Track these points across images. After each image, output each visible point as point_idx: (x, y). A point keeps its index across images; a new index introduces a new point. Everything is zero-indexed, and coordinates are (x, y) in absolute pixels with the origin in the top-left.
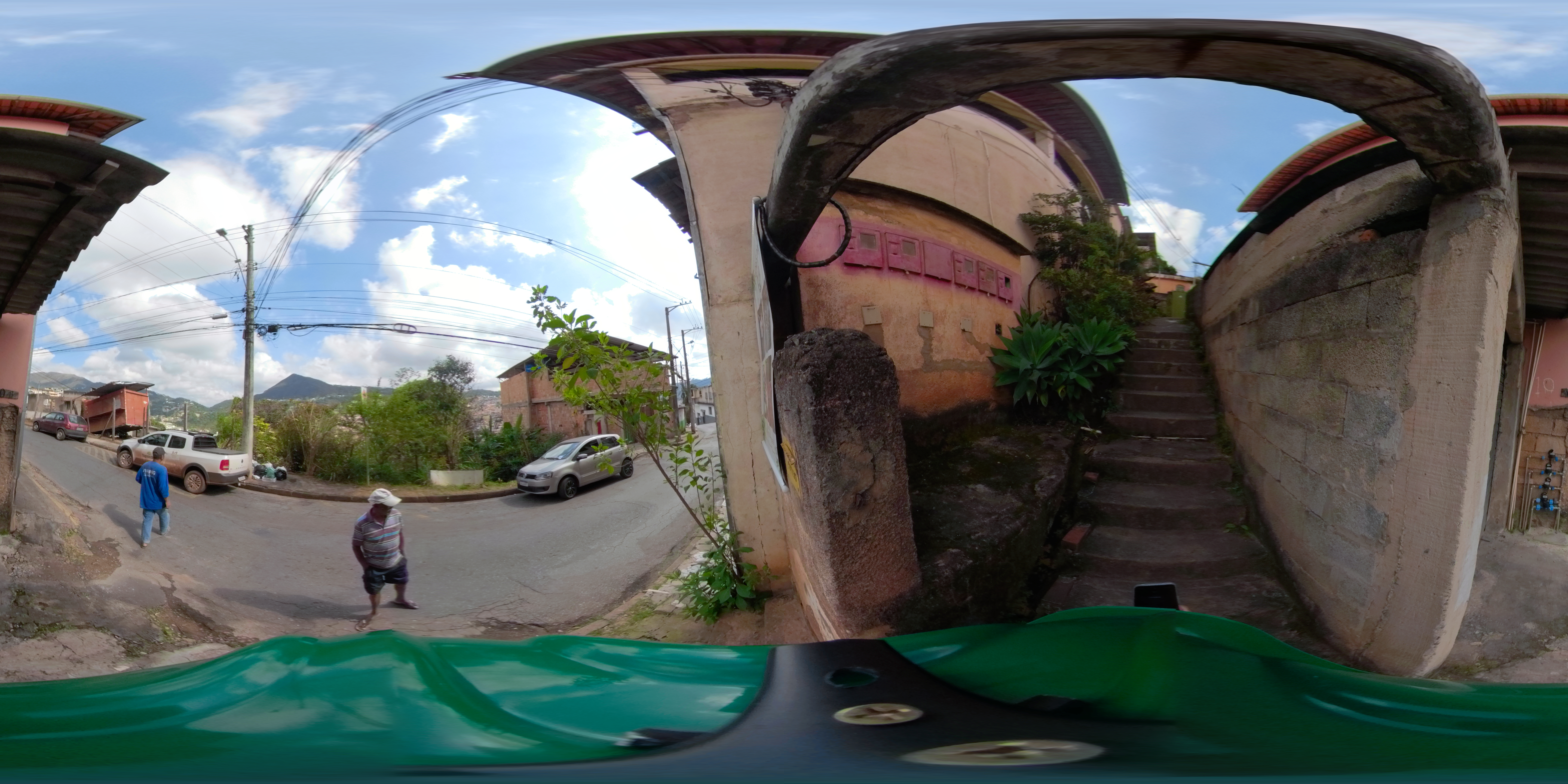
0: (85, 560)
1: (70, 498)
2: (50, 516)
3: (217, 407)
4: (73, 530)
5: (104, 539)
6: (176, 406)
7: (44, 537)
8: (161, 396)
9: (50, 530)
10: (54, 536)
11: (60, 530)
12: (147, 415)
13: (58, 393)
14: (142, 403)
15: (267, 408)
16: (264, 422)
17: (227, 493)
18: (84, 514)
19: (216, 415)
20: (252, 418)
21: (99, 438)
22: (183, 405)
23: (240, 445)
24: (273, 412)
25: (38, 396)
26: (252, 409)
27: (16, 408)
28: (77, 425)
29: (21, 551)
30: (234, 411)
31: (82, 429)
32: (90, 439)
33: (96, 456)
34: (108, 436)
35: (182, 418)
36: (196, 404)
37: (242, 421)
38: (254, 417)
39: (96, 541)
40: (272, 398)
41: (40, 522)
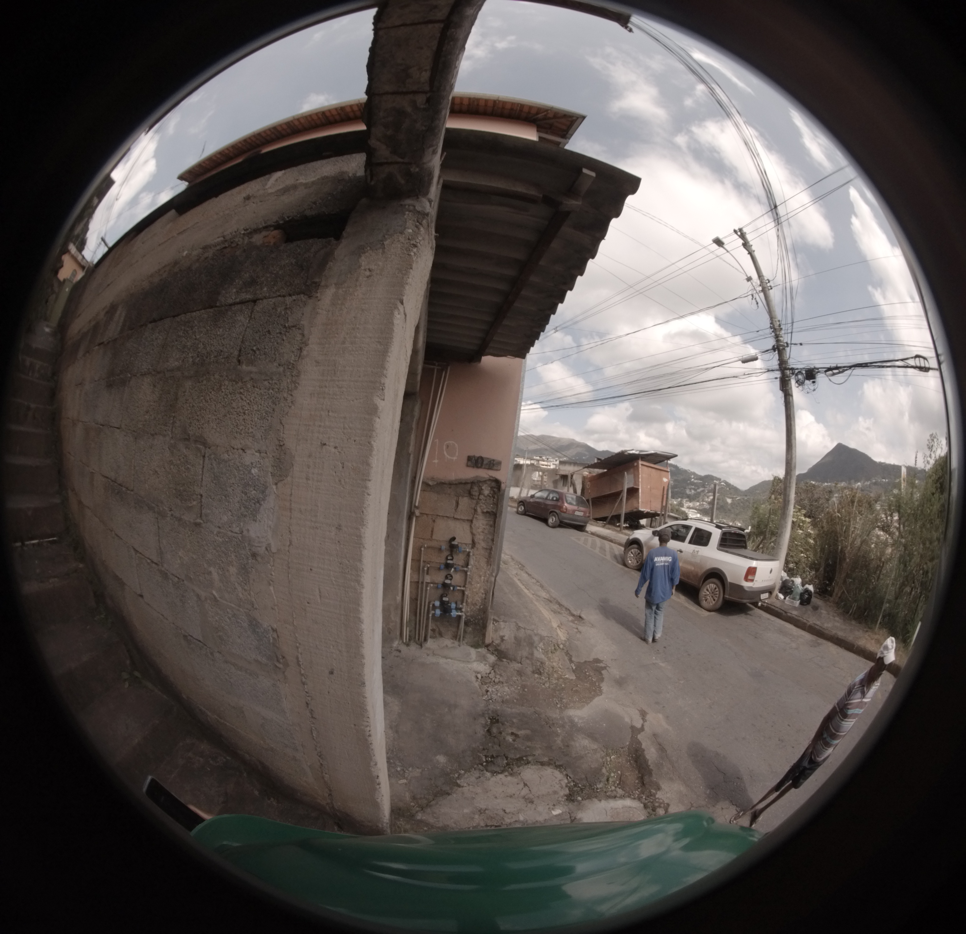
0: (565, 684)
1: (560, 605)
2: (533, 627)
3: (753, 490)
4: (558, 646)
5: (591, 659)
6: (703, 486)
7: (524, 652)
8: (685, 471)
9: (531, 644)
10: (536, 652)
11: (544, 644)
12: (667, 498)
13: (552, 464)
14: (662, 481)
15: (810, 495)
16: (805, 516)
17: (743, 615)
18: (574, 626)
19: (751, 501)
20: (791, 509)
21: (604, 527)
22: (712, 486)
23: (773, 548)
24: (816, 501)
25: (525, 466)
26: (793, 496)
27: (498, 483)
28: (576, 508)
29: (496, 670)
30: (773, 497)
31: (581, 514)
32: (592, 528)
33: (597, 551)
34: (614, 524)
35: (709, 503)
36: (728, 484)
37: (780, 512)
38: (795, 507)
39: (582, 661)
40: (816, 481)
41: (521, 634)
